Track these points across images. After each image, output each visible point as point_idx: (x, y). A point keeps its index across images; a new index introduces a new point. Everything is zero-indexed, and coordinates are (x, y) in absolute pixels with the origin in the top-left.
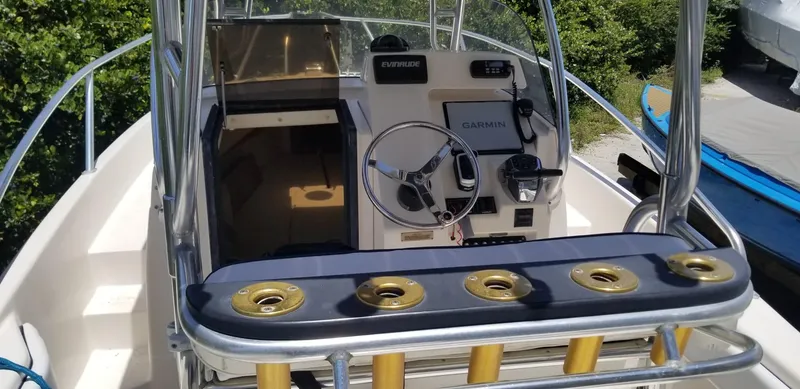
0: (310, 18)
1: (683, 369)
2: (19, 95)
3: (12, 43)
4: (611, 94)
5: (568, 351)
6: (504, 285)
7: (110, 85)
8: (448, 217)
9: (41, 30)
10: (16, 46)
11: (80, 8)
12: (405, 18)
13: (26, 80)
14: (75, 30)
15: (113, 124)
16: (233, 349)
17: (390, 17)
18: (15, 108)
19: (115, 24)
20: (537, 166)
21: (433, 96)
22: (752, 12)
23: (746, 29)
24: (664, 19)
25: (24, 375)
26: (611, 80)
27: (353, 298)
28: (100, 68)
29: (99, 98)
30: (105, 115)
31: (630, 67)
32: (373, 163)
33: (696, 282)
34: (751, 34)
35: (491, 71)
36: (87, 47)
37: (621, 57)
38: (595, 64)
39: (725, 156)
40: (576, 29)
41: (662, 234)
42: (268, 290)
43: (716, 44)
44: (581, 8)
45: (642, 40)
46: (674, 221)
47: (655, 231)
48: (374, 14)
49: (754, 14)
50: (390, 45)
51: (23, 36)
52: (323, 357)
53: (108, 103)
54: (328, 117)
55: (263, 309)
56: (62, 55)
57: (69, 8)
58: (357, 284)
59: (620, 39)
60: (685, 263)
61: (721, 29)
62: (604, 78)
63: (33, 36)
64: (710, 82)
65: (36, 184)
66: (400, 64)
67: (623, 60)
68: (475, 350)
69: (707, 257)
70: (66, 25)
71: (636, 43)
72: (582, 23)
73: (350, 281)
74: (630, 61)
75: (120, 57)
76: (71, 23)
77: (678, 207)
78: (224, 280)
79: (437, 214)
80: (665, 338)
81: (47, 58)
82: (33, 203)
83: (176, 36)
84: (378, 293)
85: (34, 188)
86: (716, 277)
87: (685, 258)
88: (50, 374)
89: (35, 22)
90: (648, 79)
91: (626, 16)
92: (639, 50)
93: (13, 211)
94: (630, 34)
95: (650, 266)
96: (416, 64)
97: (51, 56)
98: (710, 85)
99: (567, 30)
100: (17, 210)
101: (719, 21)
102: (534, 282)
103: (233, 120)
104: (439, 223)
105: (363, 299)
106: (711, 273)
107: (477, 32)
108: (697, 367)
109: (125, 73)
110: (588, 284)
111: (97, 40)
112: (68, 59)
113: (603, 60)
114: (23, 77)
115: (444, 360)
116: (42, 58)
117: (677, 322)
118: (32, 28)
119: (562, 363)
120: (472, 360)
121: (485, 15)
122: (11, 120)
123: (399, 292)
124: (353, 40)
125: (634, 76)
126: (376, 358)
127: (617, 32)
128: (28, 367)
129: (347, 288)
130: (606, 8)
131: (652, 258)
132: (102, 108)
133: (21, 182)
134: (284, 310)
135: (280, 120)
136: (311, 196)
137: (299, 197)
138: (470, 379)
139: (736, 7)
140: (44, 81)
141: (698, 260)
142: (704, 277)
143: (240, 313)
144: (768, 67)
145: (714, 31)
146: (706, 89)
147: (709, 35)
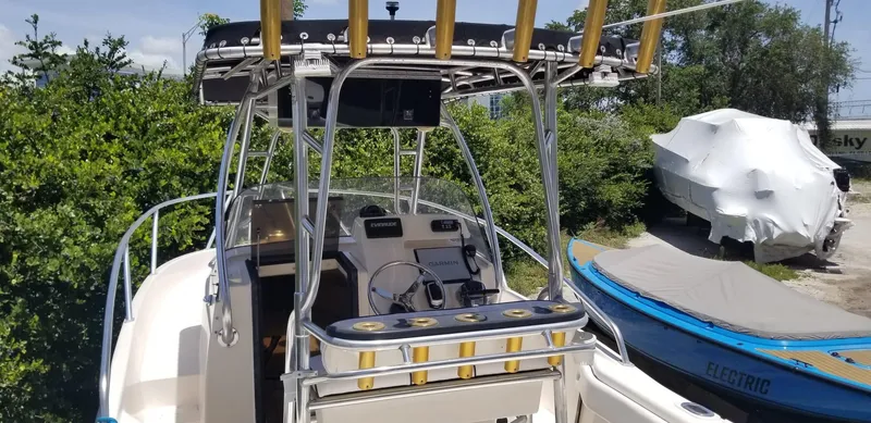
4: (544, 250)
6: (473, 318)
13: (16, 256)
14: (69, 209)
19: (104, 203)
20: (482, 287)
21: (408, 245)
23: (663, 185)
24: (585, 180)
26: (542, 237)
30: (96, 284)
32: (374, 290)
34: (667, 190)
35: (445, 227)
38: (526, 223)
39: (638, 294)
40: (505, 192)
43: (637, 201)
44: (508, 173)
45: (566, 199)
49: (667, 172)
50: (373, 212)
55: (368, 328)
56: (60, 231)
60: (555, 308)
61: (639, 187)
62: (535, 235)
63: (37, 215)
64: (636, 236)
65: (24, 352)
66: (383, 225)
70: (59, 205)
72: (511, 186)
82: (22, 368)
84: (417, 322)
85: (22, 355)
90: (577, 235)
96: (394, 224)
97: (49, 233)
98: (637, 239)
99: (498, 193)
101: (637, 179)
103: (265, 269)
108: (562, 348)
113: (533, 219)
114: (13, 254)
116: (39, 235)
117: (551, 330)
123: (426, 322)
125: (564, 232)
134: (377, 328)
139: (650, 167)
143: (357, 330)
144: (688, 220)
145: (633, 189)
146: (633, 243)
147: (628, 193)
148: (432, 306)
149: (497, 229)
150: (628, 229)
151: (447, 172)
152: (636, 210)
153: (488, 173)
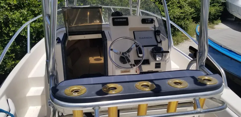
0: (96, 6)
1: (202, 111)
2: (9, 31)
3: (7, 15)
4: (187, 28)
5: (168, 106)
6: (147, 86)
7: (36, 27)
8: (134, 66)
9: (15, 11)
10: (8, 16)
11: (26, 5)
12: (124, 6)
13: (11, 26)
14: (25, 11)
15: (37, 39)
16: (64, 106)
17: (119, 6)
18: (8, 35)
19: (37, 9)
20: (161, 50)
21: (130, 29)
22: (230, 3)
25: (7, 114)
26: (187, 24)
27: (101, 90)
28: (32, 22)
29: (32, 31)
30: (34, 36)
31: (193, 20)
32: (112, 50)
33: (205, 85)
34: (229, 9)
35: (147, 22)
36: (29, 16)
37: (190, 17)
38: (182, 19)
39: (221, 46)
40: (176, 9)
41: (197, 70)
42: (75, 88)
43: (219, 13)
44: (177, 2)
45: (196, 12)
46: (201, 66)
47: (195, 69)
48: (114, 5)
50: (117, 14)
51: (10, 13)
52: (92, 108)
53: (35, 33)
54: (99, 36)
55: (73, 94)
56: (21, 19)
57: (23, 5)
58: (103, 86)
59: (189, 12)
60: (203, 79)
61: (220, 8)
62: (185, 23)
63: (12, 13)
64: (217, 24)
66: (120, 20)
67: (190, 18)
68: (139, 105)
69: (210, 77)
70: (22, 10)
71: (194, 13)
72: (178, 7)
73: (101, 85)
74: (193, 18)
75: (38, 19)
76: (24, 9)
77: (202, 62)
78: (63, 85)
79: (131, 65)
80: (196, 102)
81: (17, 20)
82: (13, 63)
83: (49, 12)
84: (109, 89)
85: (13, 58)
86: (212, 83)
87: (202, 78)
88: (15, 114)
89: (13, 9)
90: (198, 23)
91: (191, 4)
92: (195, 15)
93: (7, 65)
94: (193, 10)
95: (192, 80)
96: (125, 20)
97: (18, 19)
98: (218, 25)
99: (173, 9)
100: (8, 65)
101: (220, 6)
102: (156, 85)
103: (70, 37)
104: (132, 68)
105: (104, 90)
106: (210, 82)
107: (146, 10)
108: (206, 110)
109: (40, 24)
110: (172, 85)
111: (32, 14)
112: (23, 20)
113: (184, 18)
114: (10, 25)
115: (131, 109)
116: (15, 20)
117: (200, 97)
118: (13, 11)
119: (166, 110)
120: (138, 109)
121: (148, 5)
122: (6, 38)
123: (115, 88)
124: (109, 13)
125: (194, 22)
126: (109, 108)
127: (189, 10)
128: (9, 111)
129: (100, 87)
130: (185, 2)
131: (193, 77)
132: (33, 34)
133: (9, 56)
134: (80, 94)
135: (85, 37)
136: (95, 60)
137: (92, 60)
138: (138, 114)
139: (225, 1)
140: (16, 27)
141: (206, 78)
142: (208, 83)
143: (67, 95)
144: (235, 19)
145: (218, 9)
146: (216, 26)
147: (216, 10)
148: (139, 57)
149: (171, 22)
150: (215, 22)
151: (157, 2)
152: (218, 16)
153: (171, 2)
